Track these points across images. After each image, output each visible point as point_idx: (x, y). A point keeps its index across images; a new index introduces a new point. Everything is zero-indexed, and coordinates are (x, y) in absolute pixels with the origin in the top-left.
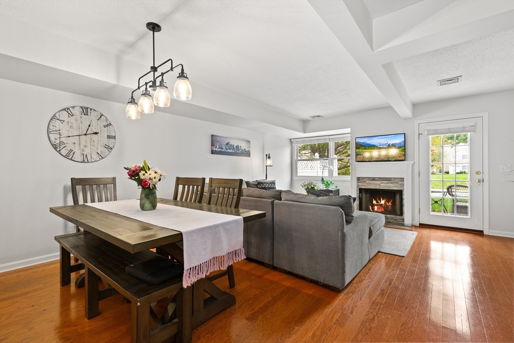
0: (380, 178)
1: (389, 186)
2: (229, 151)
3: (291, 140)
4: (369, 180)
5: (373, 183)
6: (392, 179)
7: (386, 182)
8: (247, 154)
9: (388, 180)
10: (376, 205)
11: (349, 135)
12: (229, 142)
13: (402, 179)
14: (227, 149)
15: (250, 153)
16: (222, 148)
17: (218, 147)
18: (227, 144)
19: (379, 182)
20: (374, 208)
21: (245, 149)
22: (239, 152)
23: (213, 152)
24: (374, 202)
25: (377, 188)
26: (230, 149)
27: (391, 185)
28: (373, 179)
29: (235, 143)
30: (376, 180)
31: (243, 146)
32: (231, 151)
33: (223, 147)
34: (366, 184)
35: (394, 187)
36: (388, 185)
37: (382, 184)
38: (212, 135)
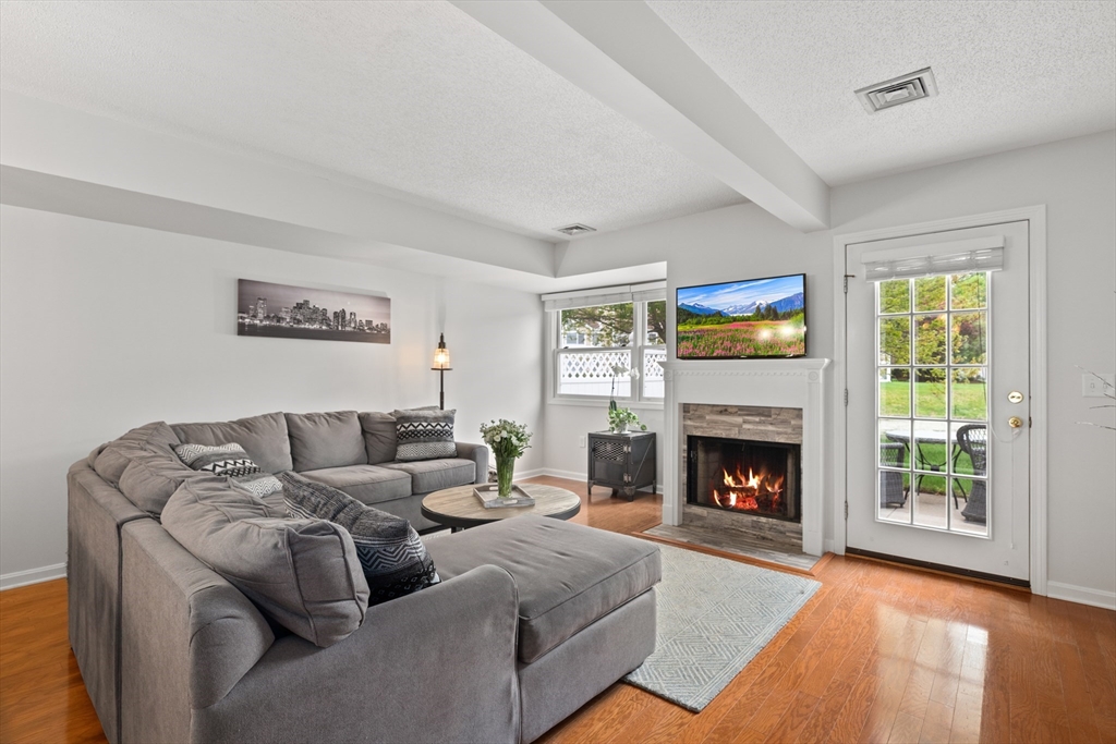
0: (741, 408)
1: (765, 433)
2: (307, 326)
3: (540, 296)
4: (712, 412)
5: (723, 422)
6: (773, 411)
7: (757, 419)
8: (381, 335)
9: (763, 412)
10: (734, 490)
11: (664, 284)
12: (307, 302)
13: (798, 412)
14: (299, 322)
15: (389, 332)
16: (279, 319)
17: (261, 316)
18: (299, 306)
19: (739, 420)
20: (728, 499)
21: (369, 323)
22: (348, 329)
23: (243, 330)
24: (729, 480)
25: (732, 436)
26: (311, 320)
27: (771, 428)
28: (724, 410)
29: (332, 305)
30: (731, 414)
31: (364, 312)
32: (316, 326)
33: (283, 315)
34: (705, 425)
35: (779, 433)
36: (762, 428)
37: (746, 426)
38: (241, 282)
